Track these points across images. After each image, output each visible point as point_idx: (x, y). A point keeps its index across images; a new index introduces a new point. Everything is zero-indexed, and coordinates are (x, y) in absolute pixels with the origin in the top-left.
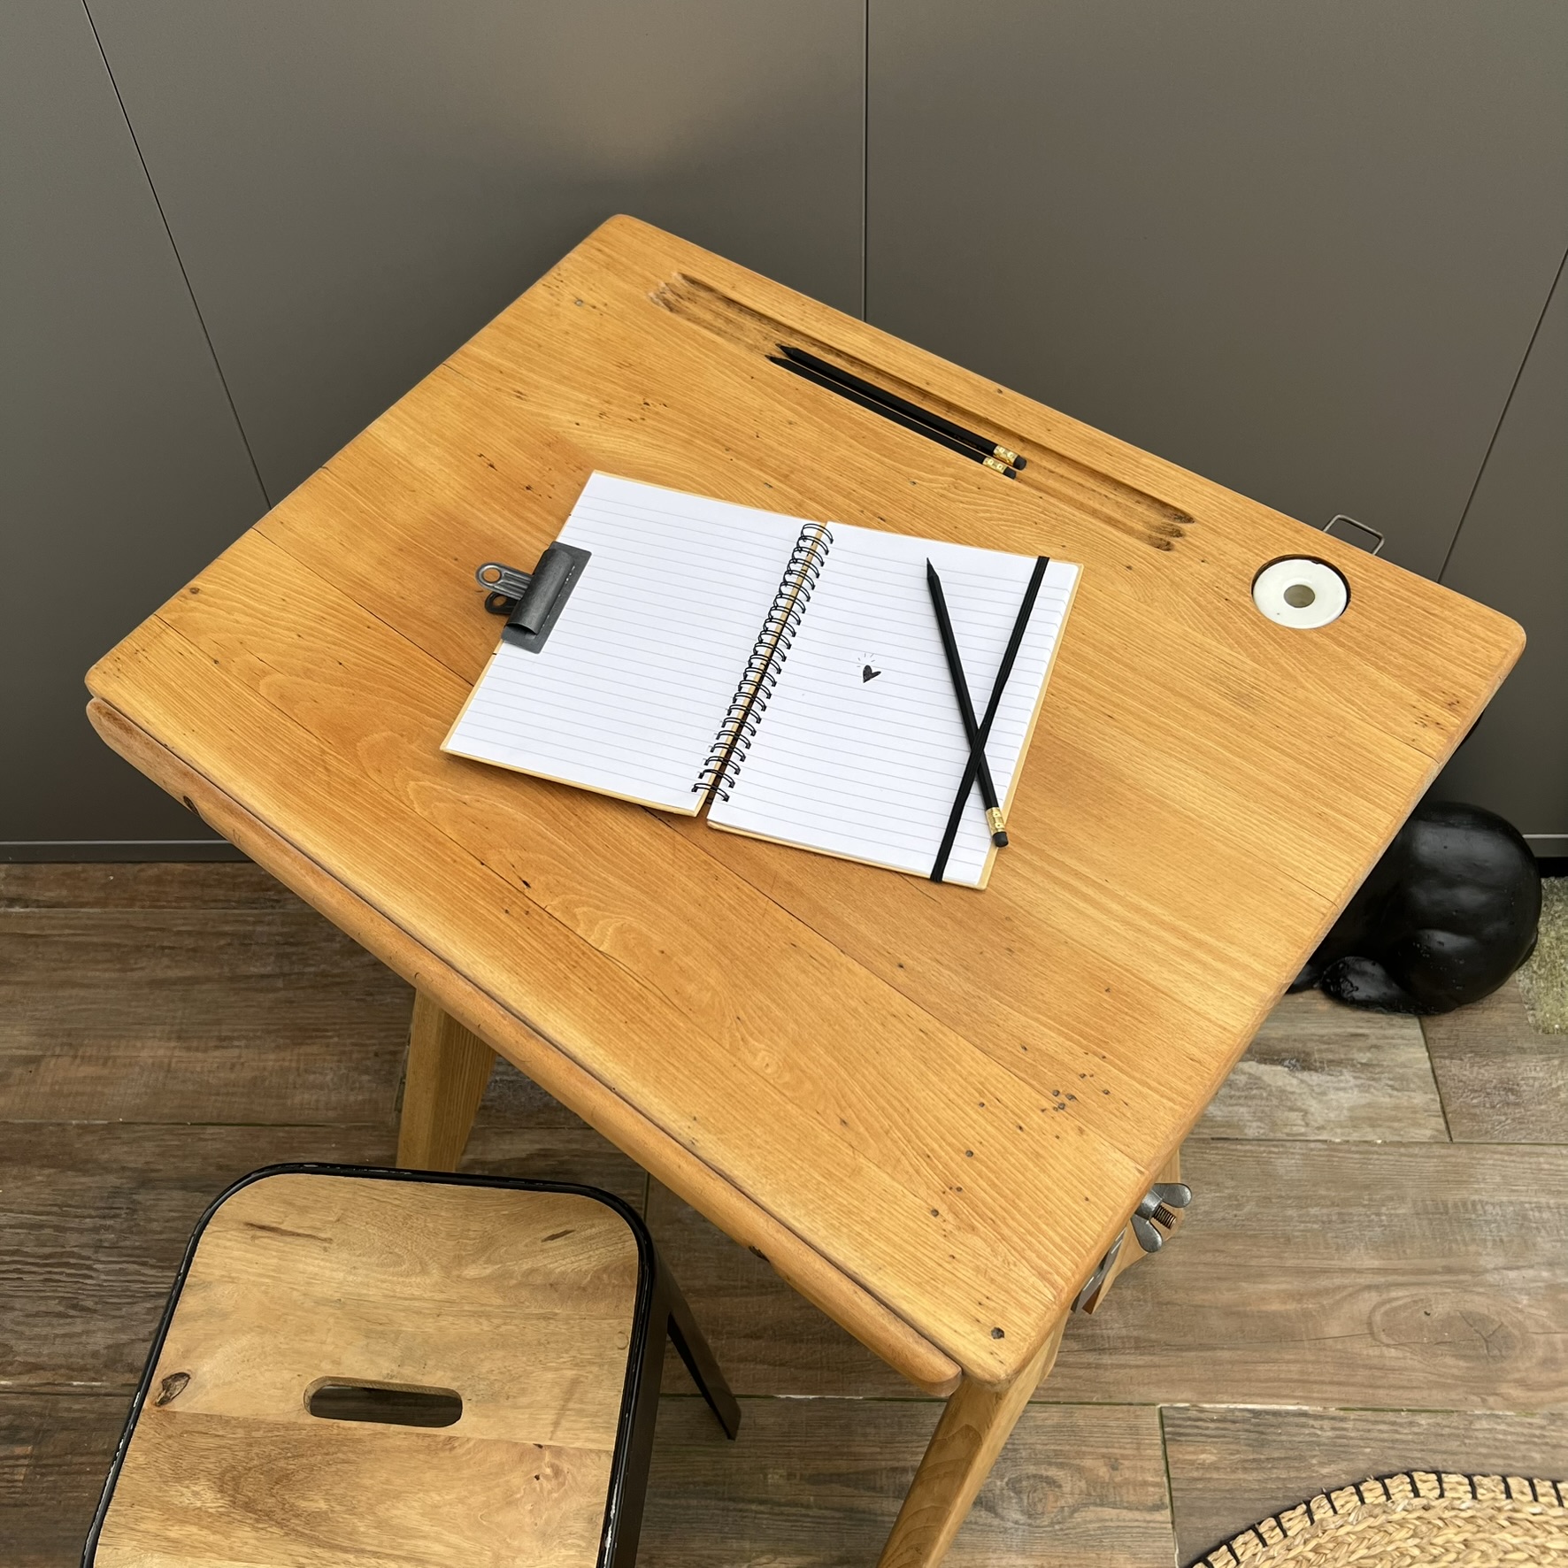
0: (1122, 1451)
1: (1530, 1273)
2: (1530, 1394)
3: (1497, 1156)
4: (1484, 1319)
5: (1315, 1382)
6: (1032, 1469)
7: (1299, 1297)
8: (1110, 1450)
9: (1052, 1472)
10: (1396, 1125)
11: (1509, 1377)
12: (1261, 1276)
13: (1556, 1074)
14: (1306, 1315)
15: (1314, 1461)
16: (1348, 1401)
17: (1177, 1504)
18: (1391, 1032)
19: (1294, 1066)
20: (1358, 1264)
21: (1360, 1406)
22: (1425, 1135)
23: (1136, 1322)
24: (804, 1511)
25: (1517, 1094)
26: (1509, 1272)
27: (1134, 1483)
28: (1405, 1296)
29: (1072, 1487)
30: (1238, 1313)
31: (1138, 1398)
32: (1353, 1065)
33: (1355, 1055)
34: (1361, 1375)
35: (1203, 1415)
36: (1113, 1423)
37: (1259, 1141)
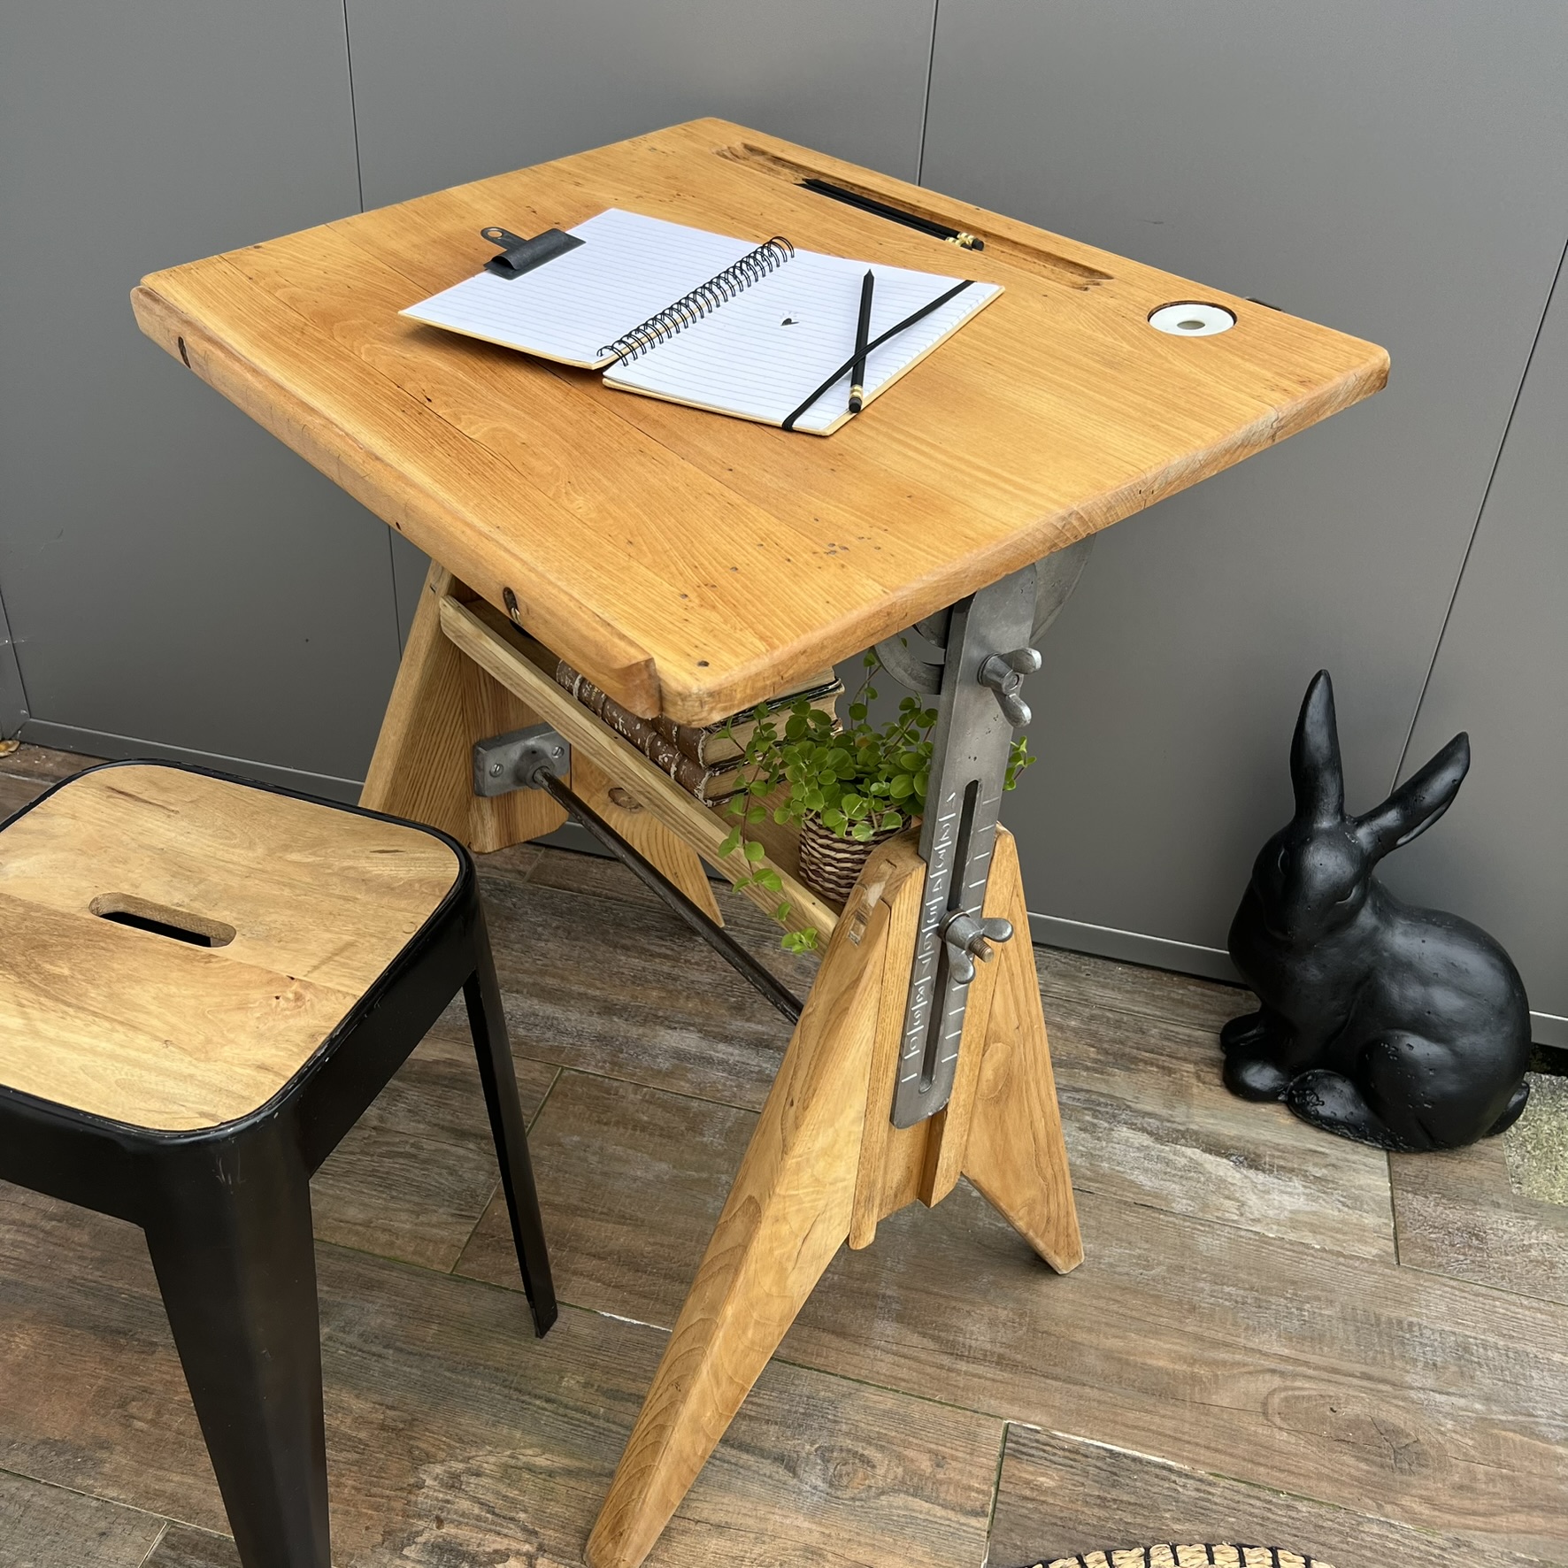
0: (954, 1452)
1: (1462, 1402)
2: (1437, 1513)
3: (1447, 1289)
4: (1396, 1432)
5: (1189, 1442)
6: (848, 1443)
7: (1193, 1361)
8: (940, 1448)
9: (870, 1452)
10: (1339, 1236)
11: (1414, 1492)
12: (1155, 1332)
13: (1530, 1233)
14: (1195, 1379)
15: (1167, 1515)
16: (1221, 1469)
17: (998, 1515)
18: (1355, 1157)
19: (1241, 1162)
20: (1265, 1348)
21: (1234, 1477)
22: (1370, 1253)
23: (1004, 1340)
24: (589, 1419)
25: (1481, 1240)
26: (1437, 1395)
27: (957, 1485)
28: (1309, 1388)
29: (887, 1471)
30: (1120, 1360)
31: (986, 1408)
32: (1305, 1175)
33: (1310, 1169)
34: (1242, 1448)
35: (1053, 1442)
36: (950, 1424)
37: (1186, 1217)
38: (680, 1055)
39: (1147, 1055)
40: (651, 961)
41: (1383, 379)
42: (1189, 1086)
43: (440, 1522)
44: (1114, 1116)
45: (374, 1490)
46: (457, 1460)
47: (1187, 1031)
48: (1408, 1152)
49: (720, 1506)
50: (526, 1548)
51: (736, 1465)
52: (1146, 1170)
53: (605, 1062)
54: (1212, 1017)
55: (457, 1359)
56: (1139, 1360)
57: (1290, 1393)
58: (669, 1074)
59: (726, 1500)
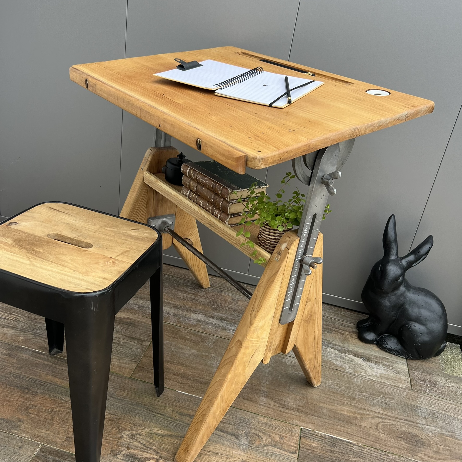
0: (286, 435)
1: (434, 428)
2: (429, 459)
3: (426, 397)
4: (416, 436)
5: (355, 436)
6: (254, 431)
7: (355, 413)
8: (282, 434)
9: (260, 434)
10: (394, 381)
11: (422, 452)
12: (343, 404)
13: (449, 383)
14: (356, 418)
15: (351, 456)
16: (366, 444)
17: (300, 454)
18: (397, 360)
19: (365, 360)
20: (376, 411)
21: (369, 446)
22: (404, 386)
23: (299, 405)
24: (174, 421)
25: (435, 384)
26: (427, 426)
27: (287, 445)
28: (390, 422)
29: (266, 439)
30: (333, 412)
31: (295, 423)
32: (383, 364)
33: (385, 362)
34: (371, 438)
35: (315, 434)
36: (284, 427)
37: (350, 374)
38: (198, 321)
39: (336, 329)
40: (188, 295)
41: (432, 110)
42: (348, 338)
43: (128, 448)
44: (327, 345)
45: (107, 438)
46: (133, 430)
47: (347, 324)
48: (412, 359)
49: (215, 448)
50: (156, 457)
51: (220, 436)
52: (337, 360)
53: (176, 321)
54: (354, 320)
55: (133, 401)
56: (339, 412)
57: (384, 423)
58: (195, 326)
59: (217, 446)
